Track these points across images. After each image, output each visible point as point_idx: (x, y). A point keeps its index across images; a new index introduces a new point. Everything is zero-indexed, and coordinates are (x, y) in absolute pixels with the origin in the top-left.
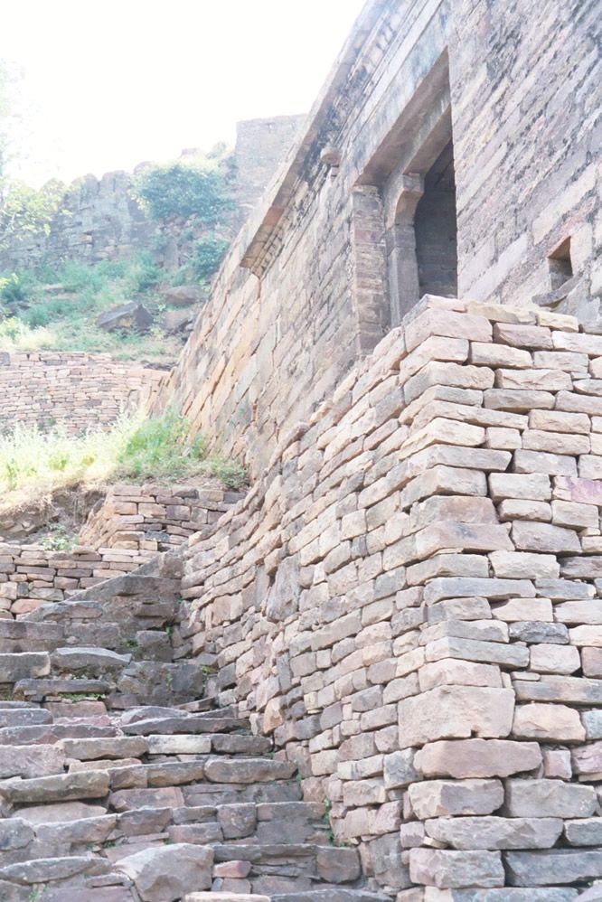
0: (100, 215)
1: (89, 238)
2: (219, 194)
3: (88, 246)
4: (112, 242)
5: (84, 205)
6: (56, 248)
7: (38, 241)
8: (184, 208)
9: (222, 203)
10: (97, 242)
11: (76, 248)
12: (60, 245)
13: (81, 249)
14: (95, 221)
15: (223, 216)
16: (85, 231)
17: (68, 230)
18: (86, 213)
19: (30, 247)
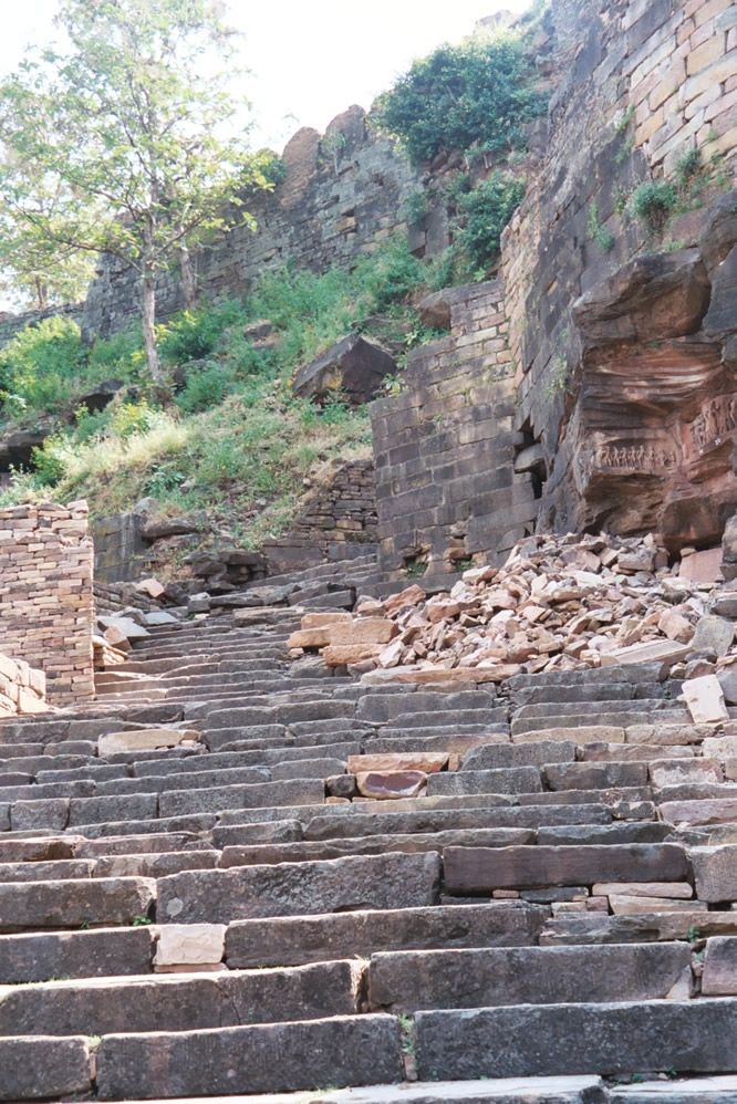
0: (366, 177)
1: (351, 221)
2: (513, 90)
3: (350, 235)
4: (385, 221)
5: (345, 164)
6: (303, 250)
7: (279, 242)
8: (458, 132)
9: (519, 107)
10: (361, 226)
11: (332, 244)
12: (310, 242)
13: (339, 243)
14: (358, 189)
15: (522, 131)
16: (344, 210)
17: (321, 214)
18: (347, 178)
19: (268, 255)
